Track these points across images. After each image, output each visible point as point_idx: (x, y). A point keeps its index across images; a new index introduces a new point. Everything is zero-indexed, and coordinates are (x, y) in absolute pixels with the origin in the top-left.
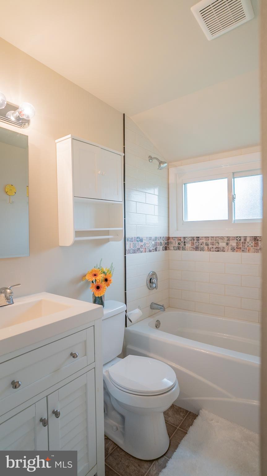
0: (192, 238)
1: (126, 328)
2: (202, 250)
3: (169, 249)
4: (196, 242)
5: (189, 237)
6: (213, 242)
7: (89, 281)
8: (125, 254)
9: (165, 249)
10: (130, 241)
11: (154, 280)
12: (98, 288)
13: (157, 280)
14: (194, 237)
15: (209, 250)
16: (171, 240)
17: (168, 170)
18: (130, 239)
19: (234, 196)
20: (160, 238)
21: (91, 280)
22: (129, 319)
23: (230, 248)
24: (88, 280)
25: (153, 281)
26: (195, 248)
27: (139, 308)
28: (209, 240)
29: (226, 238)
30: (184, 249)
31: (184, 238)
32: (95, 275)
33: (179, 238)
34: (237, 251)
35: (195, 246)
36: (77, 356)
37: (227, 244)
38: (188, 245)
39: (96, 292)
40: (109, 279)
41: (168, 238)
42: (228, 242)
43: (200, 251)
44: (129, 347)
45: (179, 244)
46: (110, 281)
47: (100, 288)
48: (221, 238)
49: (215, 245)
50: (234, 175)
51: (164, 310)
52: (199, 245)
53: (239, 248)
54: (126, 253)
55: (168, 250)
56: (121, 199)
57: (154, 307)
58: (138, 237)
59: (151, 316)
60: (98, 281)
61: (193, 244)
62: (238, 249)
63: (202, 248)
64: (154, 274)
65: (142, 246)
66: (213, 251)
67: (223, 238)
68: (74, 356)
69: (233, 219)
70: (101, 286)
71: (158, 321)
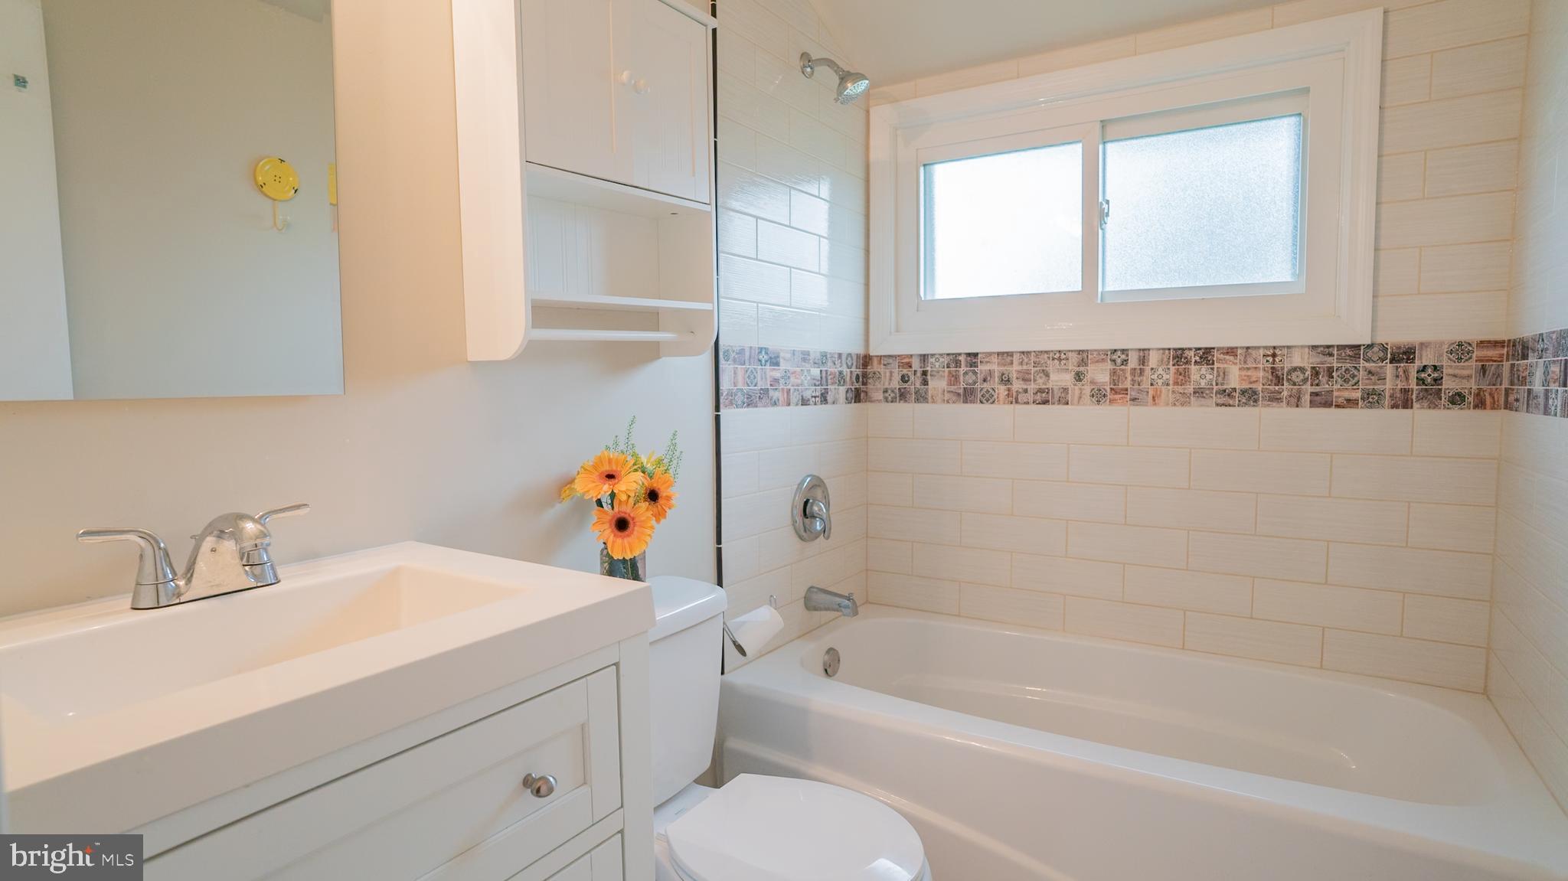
0: (951, 357)
1: (723, 676)
2: (988, 398)
3: (868, 399)
4: (966, 373)
5: (941, 355)
6: (1028, 372)
7: (587, 497)
8: (717, 408)
9: (856, 397)
10: (735, 360)
11: (818, 508)
12: (622, 525)
13: (828, 505)
14: (960, 354)
15: (1013, 399)
16: (875, 367)
17: (868, 112)
18: (733, 355)
19: (1105, 206)
20: (836, 356)
21: (593, 495)
22: (734, 643)
23: (1087, 390)
24: (584, 494)
25: (816, 508)
26: (961, 391)
27: (772, 601)
28: (1012, 363)
29: (1075, 355)
30: (921, 398)
31: (924, 358)
32: (610, 477)
33: (906, 360)
34: (1111, 401)
35: (963, 385)
36: (551, 790)
37: (1079, 377)
38: (938, 385)
39: (614, 542)
40: (663, 493)
41: (866, 360)
42: (1081, 369)
43: (981, 402)
44: (733, 744)
45: (904, 379)
46: (668, 498)
47: (631, 525)
48: (1058, 355)
49: (1035, 380)
50: (1109, 129)
51: (856, 613)
52: (975, 383)
53: (1122, 389)
54: (721, 406)
55: (866, 402)
56: (705, 193)
57: (816, 600)
58: (762, 348)
59: (806, 634)
60: (624, 497)
61: (954, 379)
62: (1116, 393)
63: (988, 391)
64: (818, 483)
65: (776, 380)
66: (1028, 403)
67: (1063, 356)
68: (538, 791)
69: (1100, 290)
70: (633, 519)
71: (831, 652)
